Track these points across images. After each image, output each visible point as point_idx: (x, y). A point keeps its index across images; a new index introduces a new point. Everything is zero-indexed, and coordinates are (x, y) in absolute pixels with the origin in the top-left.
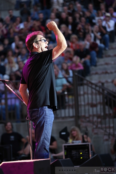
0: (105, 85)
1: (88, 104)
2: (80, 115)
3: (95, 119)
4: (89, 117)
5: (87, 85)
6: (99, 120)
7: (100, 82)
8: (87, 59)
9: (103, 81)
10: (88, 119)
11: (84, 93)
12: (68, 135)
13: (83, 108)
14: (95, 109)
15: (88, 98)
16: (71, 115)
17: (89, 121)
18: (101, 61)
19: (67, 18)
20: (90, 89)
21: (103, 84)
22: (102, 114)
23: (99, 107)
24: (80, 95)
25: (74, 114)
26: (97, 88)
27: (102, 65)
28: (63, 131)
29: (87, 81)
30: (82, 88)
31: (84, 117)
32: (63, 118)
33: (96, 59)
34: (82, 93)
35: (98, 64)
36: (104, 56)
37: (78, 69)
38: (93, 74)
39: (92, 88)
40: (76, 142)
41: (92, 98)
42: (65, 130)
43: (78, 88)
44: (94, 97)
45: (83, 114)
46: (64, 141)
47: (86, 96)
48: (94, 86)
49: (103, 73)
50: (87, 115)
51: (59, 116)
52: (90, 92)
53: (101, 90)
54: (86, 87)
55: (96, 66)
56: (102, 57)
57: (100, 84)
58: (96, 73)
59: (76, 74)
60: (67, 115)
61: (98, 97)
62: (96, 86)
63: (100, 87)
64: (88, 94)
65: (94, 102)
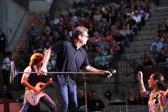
0: (136, 60)
1: (124, 74)
2: (118, 81)
3: (129, 84)
4: (125, 83)
5: (124, 60)
6: (132, 85)
7: (132, 58)
8: (123, 42)
9: (134, 58)
10: (124, 85)
11: (121, 66)
12: (111, 95)
13: (120, 77)
14: (129, 77)
15: (124, 69)
16: (112, 81)
17: (125, 86)
18: (133, 44)
19: (108, 14)
20: (125, 63)
21: (134, 60)
22: (134, 81)
23: (132, 76)
24: (119, 68)
25: (115, 81)
26: (131, 63)
27: (133, 46)
28: (107, 92)
29: (124, 57)
30: (120, 62)
31: (122, 83)
32: (106, 84)
33: (129, 42)
34: (120, 66)
35: (130, 46)
36: (134, 40)
37: (116, 49)
38: (127, 53)
39: (127, 62)
40: (116, 101)
41: (127, 70)
42: (109, 92)
43: (117, 62)
44: (128, 69)
45: (121, 81)
46: (108, 100)
47: (123, 68)
48: (128, 61)
49: (134, 52)
50: (123, 82)
51: (104, 82)
52: (125, 65)
53: (133, 64)
54: (122, 62)
55: (129, 47)
56: (133, 41)
57: (132, 60)
58: (129, 52)
59: (116, 52)
60: (109, 82)
61: (131, 69)
62: (130, 61)
63: (132, 62)
64: (124, 67)
65: (129, 73)
